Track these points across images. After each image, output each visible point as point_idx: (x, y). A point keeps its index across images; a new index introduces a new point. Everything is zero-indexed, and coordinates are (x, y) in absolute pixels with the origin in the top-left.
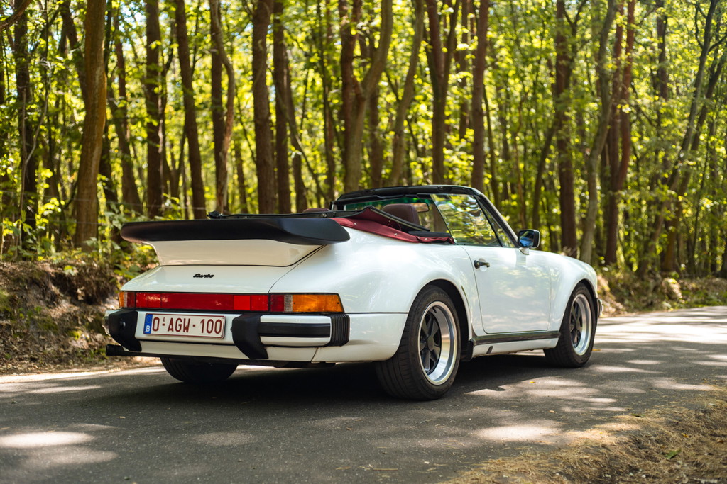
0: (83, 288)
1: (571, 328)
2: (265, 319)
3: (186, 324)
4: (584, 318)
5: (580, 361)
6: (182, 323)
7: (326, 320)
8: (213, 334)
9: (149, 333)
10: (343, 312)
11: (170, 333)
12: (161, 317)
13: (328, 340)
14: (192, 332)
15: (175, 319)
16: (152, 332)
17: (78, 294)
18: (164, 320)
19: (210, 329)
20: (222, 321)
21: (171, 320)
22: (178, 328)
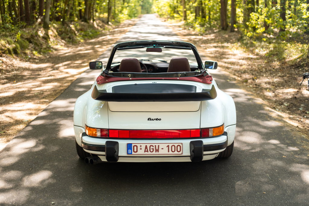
3: (157, 148)
6: (154, 148)
8: (176, 152)
9: (130, 154)
11: (146, 153)
12: (139, 145)
14: (161, 152)
16: (133, 153)
18: (141, 146)
19: (173, 150)
20: (181, 145)
21: (146, 146)
22: (152, 150)
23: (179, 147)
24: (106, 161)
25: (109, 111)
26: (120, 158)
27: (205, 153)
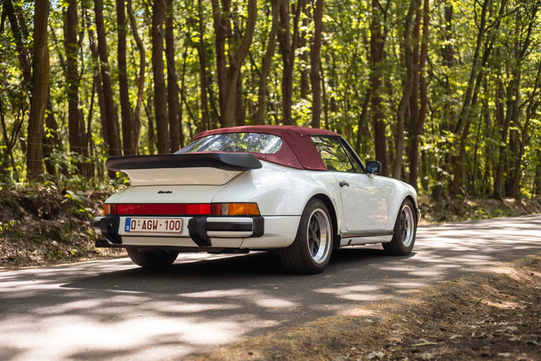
0: (41, 208)
1: (401, 227)
2: (209, 219)
3: (155, 224)
4: (409, 223)
5: (406, 251)
6: (152, 224)
7: (250, 220)
8: (174, 230)
9: (129, 231)
10: (259, 215)
11: (144, 230)
12: (137, 220)
13: (251, 233)
14: (159, 229)
15: (147, 221)
16: (131, 230)
17: (38, 212)
18: (139, 222)
19: (172, 227)
20: (180, 221)
21: (145, 222)
23: (178, 223)
27: (210, 233)
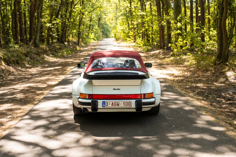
3: (118, 104)
6: (117, 103)
10: (154, 97)
11: (113, 106)
12: (108, 102)
14: (120, 106)
16: (106, 106)
18: (110, 103)
19: (127, 105)
20: (131, 102)
21: (113, 103)
22: (115, 105)
23: (129, 103)
24: (91, 111)
25: (92, 85)
26: (99, 109)
27: (143, 106)
